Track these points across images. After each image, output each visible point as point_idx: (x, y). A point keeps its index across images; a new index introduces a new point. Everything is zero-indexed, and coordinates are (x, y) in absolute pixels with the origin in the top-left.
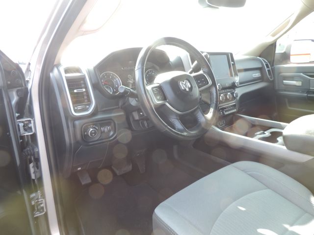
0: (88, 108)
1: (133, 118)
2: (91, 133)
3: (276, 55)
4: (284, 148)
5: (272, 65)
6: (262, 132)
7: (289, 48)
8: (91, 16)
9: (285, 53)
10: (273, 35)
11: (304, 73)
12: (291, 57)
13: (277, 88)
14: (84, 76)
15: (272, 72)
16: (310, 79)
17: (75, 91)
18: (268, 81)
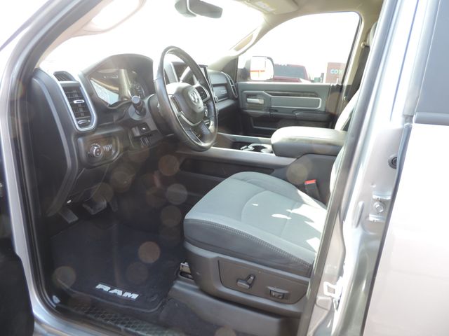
0: (90, 123)
1: (133, 134)
2: (96, 152)
3: (238, 71)
4: (274, 155)
5: (235, 82)
6: (246, 146)
7: (248, 63)
8: (100, 18)
9: (244, 69)
10: (237, 49)
11: (265, 91)
12: (251, 73)
13: (241, 106)
14: (79, 83)
15: (236, 88)
16: (271, 98)
17: (75, 102)
18: (233, 98)
